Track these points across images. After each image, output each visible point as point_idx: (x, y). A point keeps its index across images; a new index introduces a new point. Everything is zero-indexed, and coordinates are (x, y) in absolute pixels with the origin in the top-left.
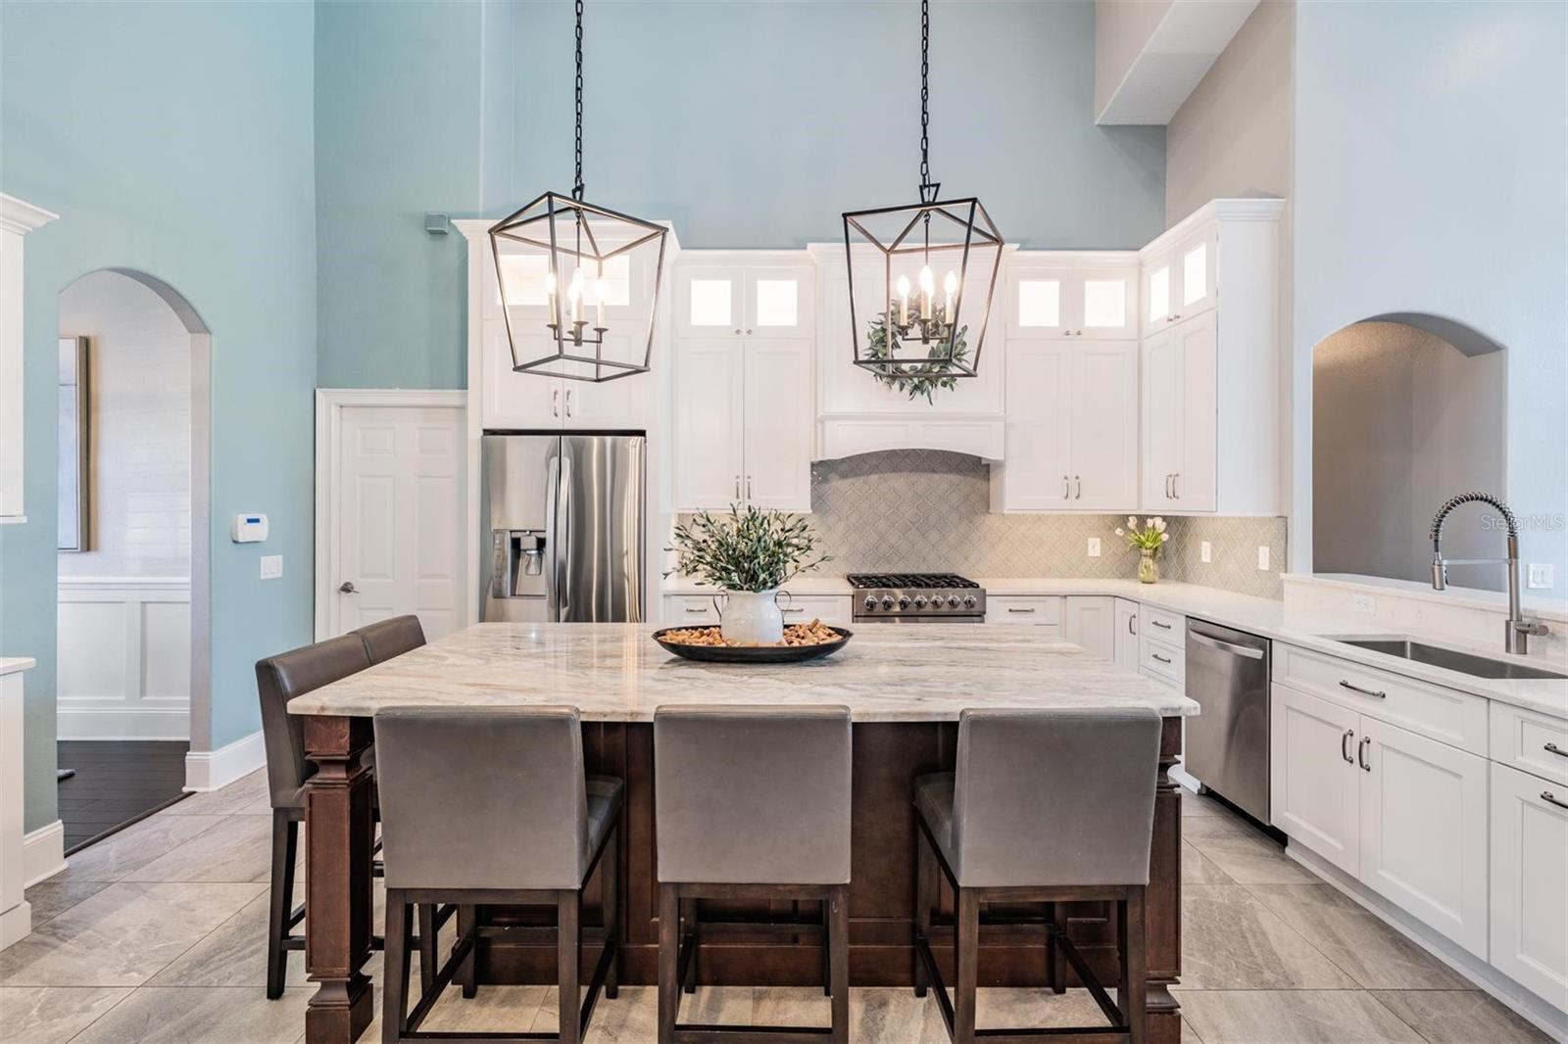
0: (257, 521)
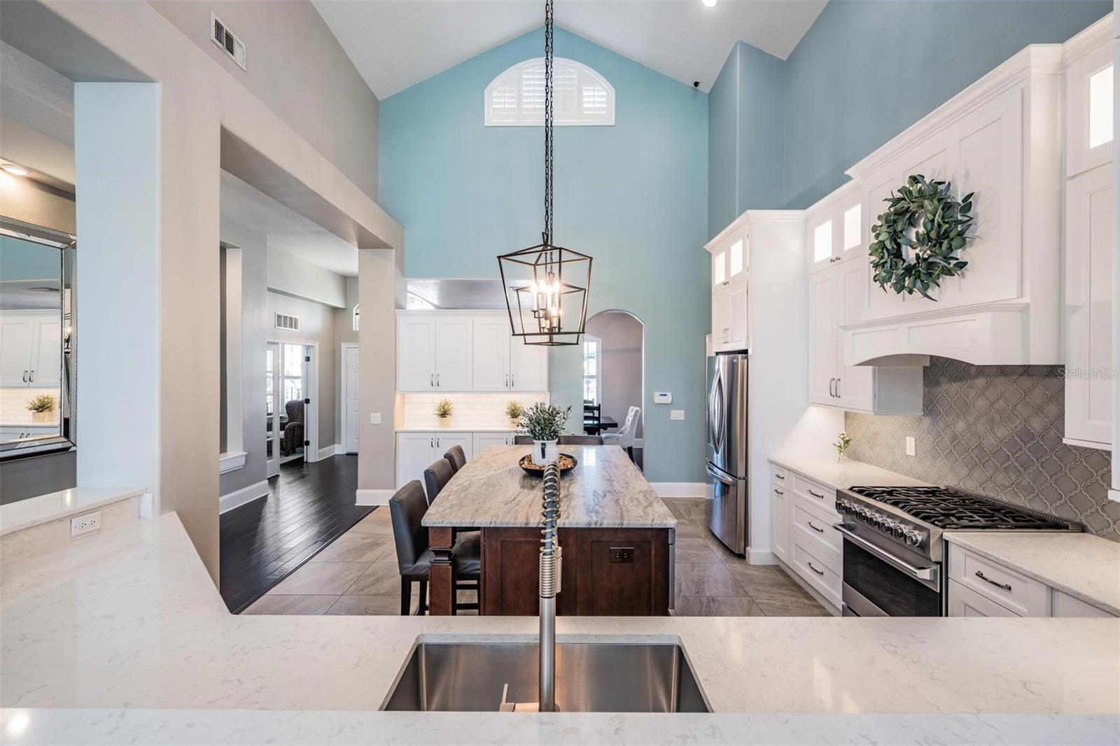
0: (666, 395)
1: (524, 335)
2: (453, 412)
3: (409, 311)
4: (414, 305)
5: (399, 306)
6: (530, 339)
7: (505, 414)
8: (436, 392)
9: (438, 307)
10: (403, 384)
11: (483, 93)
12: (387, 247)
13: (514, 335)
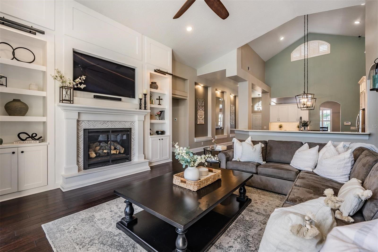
1: (301, 108)
2: (283, 127)
3: (272, 105)
4: (273, 104)
5: (270, 104)
6: (302, 109)
7: (296, 127)
8: (279, 122)
9: (276, 104)
10: (271, 121)
11: (291, 55)
12: (268, 92)
13: (298, 108)
